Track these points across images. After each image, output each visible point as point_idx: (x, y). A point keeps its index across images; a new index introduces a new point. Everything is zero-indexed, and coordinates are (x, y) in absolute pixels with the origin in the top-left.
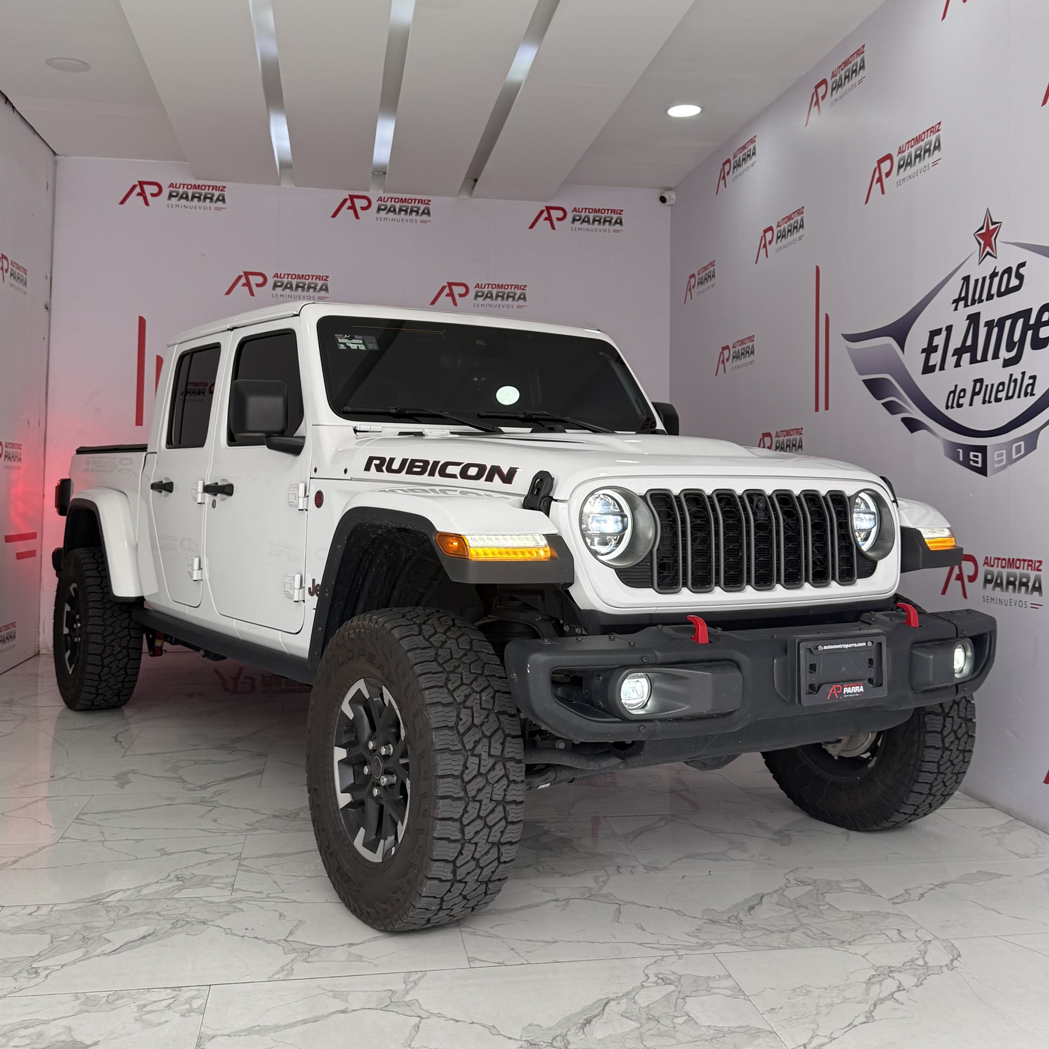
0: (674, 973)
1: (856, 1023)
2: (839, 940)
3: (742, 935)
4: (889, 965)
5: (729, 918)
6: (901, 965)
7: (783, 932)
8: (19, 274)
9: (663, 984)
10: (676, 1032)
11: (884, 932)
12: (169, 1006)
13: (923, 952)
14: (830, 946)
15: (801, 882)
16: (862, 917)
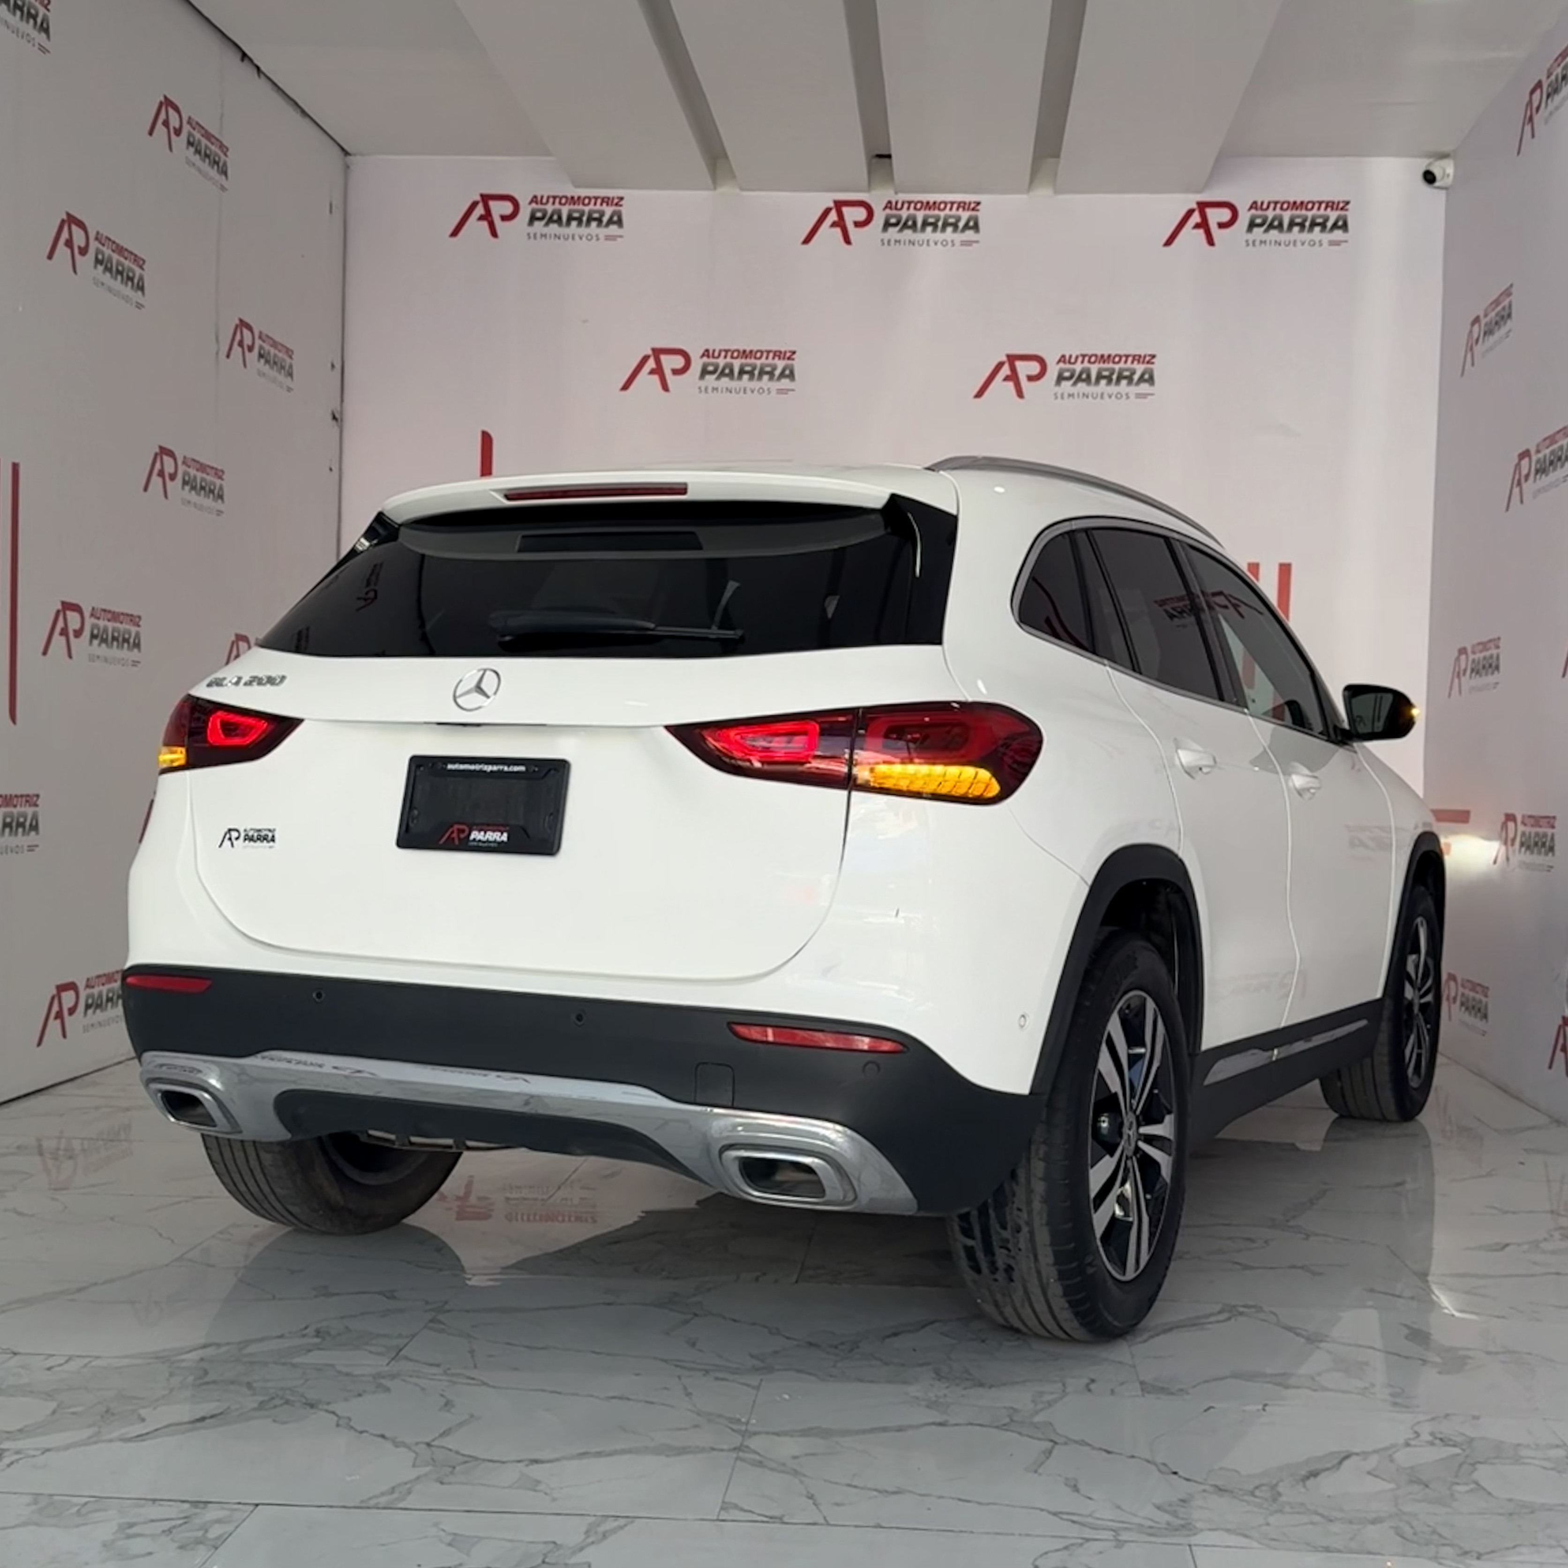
2: (1461, 1548)
3: (1265, 1518)
5: (1257, 1488)
7: (1351, 1522)
8: (275, 355)
12: (170, 1531)
14: (1433, 1558)
15: (1441, 1440)
16: (1532, 1512)
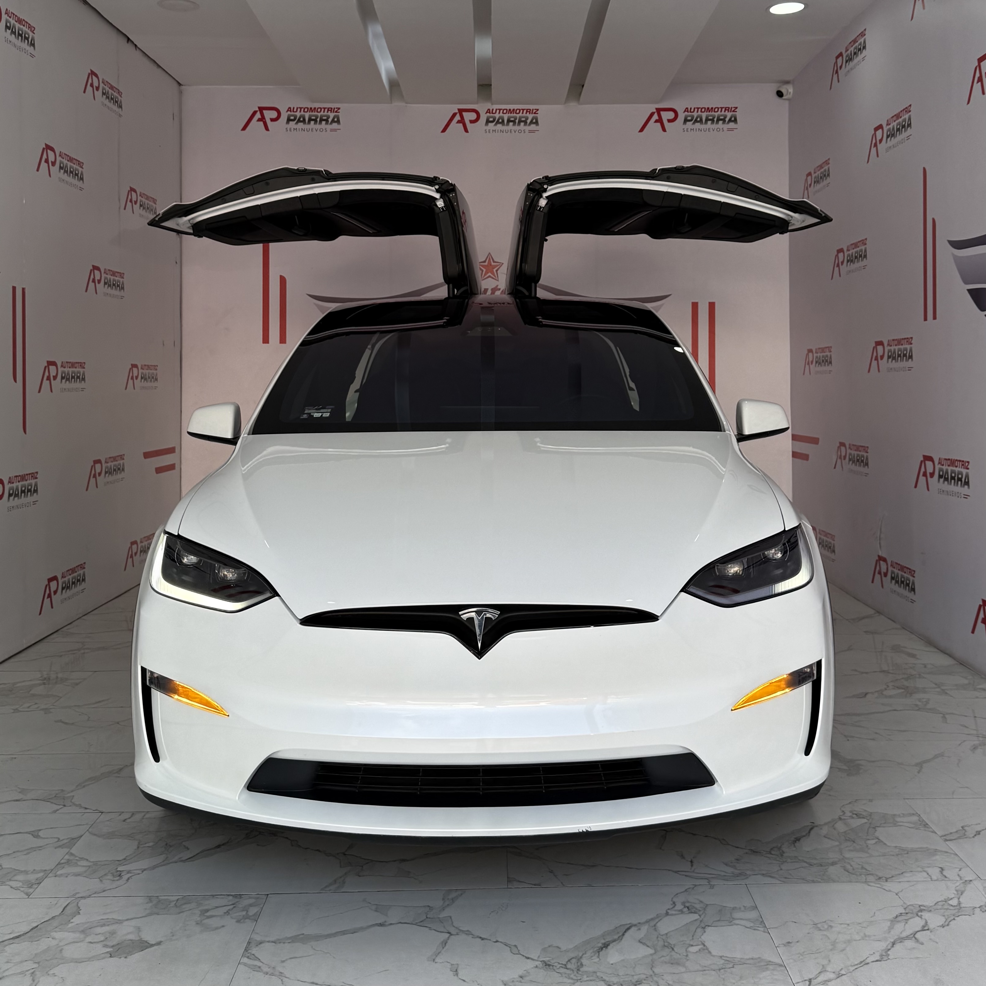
0: (701, 902)
1: (867, 961)
2: (877, 876)
3: (780, 866)
4: (920, 904)
5: (772, 849)
6: (933, 904)
7: (821, 865)
9: (688, 912)
10: (688, 960)
11: (926, 869)
12: (227, 912)
13: (960, 893)
14: (866, 882)
15: (856, 814)
16: (908, 853)
